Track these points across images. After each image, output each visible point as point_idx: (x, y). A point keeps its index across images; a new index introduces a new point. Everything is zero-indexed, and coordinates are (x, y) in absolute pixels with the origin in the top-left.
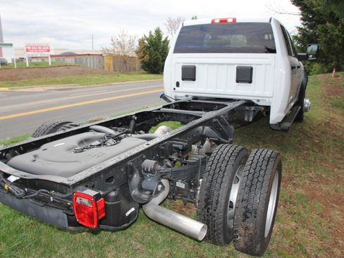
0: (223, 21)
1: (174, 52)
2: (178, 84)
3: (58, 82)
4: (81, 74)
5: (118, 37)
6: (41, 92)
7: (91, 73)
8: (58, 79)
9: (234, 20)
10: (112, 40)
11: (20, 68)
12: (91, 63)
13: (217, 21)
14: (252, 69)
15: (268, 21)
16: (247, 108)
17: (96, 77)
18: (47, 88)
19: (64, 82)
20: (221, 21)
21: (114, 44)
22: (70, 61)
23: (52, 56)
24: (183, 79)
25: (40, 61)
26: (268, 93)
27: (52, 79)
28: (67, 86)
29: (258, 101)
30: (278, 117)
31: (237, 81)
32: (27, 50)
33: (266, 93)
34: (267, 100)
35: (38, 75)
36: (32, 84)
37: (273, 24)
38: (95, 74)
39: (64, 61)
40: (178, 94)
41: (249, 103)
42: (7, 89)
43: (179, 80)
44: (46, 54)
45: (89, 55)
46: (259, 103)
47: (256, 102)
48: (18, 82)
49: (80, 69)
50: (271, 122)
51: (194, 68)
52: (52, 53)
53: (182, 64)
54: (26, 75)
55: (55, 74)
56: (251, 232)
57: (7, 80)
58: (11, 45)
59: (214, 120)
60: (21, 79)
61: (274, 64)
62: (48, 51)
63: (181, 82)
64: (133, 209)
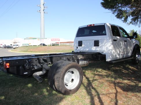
1: (76, 37)
9: (94, 25)
13: (89, 26)
14: (99, 41)
15: (104, 25)
31: (94, 46)
32: (52, 40)
40: (78, 51)
46: (103, 54)
47: (101, 53)
51: (82, 42)
53: (78, 41)
62: (59, 40)
63: (78, 47)
64: (27, 73)
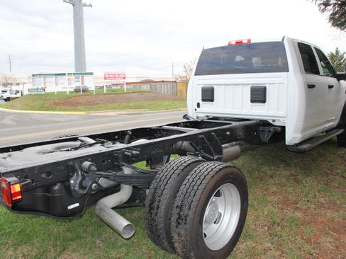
0: (239, 43)
1: (196, 75)
2: (198, 105)
3: (130, 108)
4: (153, 100)
5: (190, 64)
6: (114, 116)
7: (163, 98)
8: (131, 104)
9: (249, 41)
10: (185, 67)
11: (97, 94)
12: (164, 90)
13: (234, 43)
14: (265, 89)
15: (281, 40)
16: (261, 128)
17: (167, 103)
18: (119, 113)
19: (136, 107)
20: (237, 43)
21: (186, 71)
22: (146, 87)
23: (127, 84)
24: (203, 100)
25: (119, 87)
26: (281, 113)
27: (125, 104)
28: (137, 111)
29: (274, 121)
30: (294, 138)
31: (252, 101)
32: (105, 78)
33: (280, 113)
34: (281, 119)
35: (113, 101)
36: (107, 109)
37: (285, 42)
38: (166, 99)
39: (140, 87)
40: (200, 115)
41: (265, 124)
42: (84, 113)
43: (200, 100)
44: (122, 81)
45: (163, 81)
46: (274, 123)
47: (271, 122)
48: (95, 107)
49: (153, 95)
50: (286, 144)
51: (212, 90)
52: (128, 80)
53: (202, 86)
54: (102, 100)
55: (129, 100)
56: (183, 238)
57: (85, 105)
58: (92, 73)
59: (200, 136)
60: (97, 104)
61: (286, 83)
62: (124, 78)
63: (201, 103)
64: (77, 205)
